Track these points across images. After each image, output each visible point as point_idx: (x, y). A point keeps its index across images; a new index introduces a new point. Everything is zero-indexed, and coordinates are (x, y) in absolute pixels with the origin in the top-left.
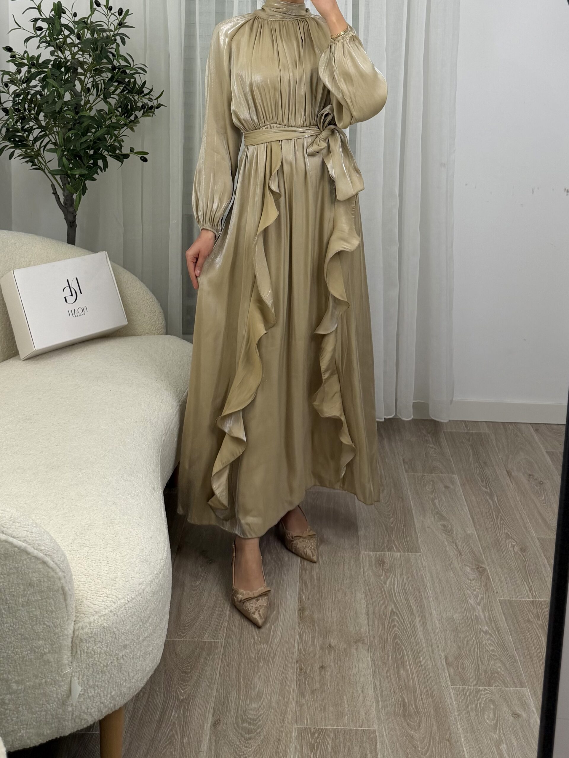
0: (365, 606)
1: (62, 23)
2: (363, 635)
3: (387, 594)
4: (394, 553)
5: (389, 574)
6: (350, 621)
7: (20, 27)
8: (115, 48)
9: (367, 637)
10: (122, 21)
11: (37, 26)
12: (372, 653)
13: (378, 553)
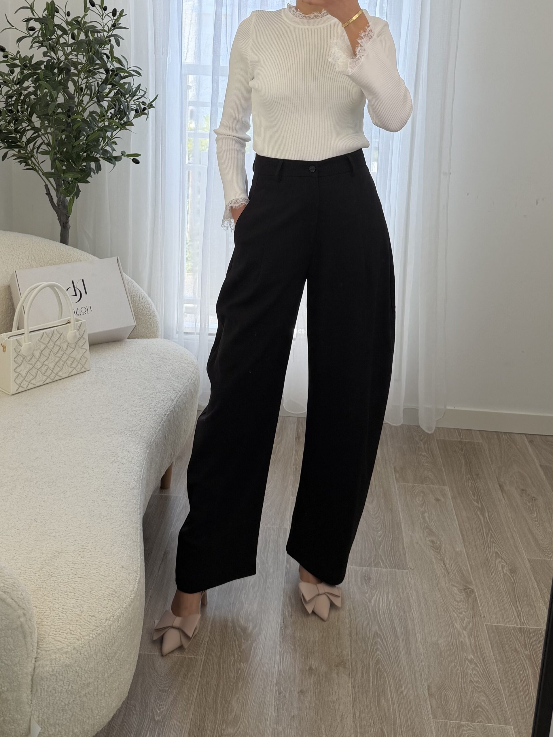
0: (348, 626)
1: (55, 23)
2: (345, 658)
3: (371, 613)
4: (380, 569)
5: (375, 591)
6: (332, 642)
7: (13, 26)
8: (109, 49)
9: (349, 660)
10: (116, 22)
11: (29, 26)
12: (353, 679)
13: (364, 568)
